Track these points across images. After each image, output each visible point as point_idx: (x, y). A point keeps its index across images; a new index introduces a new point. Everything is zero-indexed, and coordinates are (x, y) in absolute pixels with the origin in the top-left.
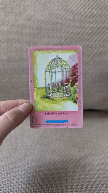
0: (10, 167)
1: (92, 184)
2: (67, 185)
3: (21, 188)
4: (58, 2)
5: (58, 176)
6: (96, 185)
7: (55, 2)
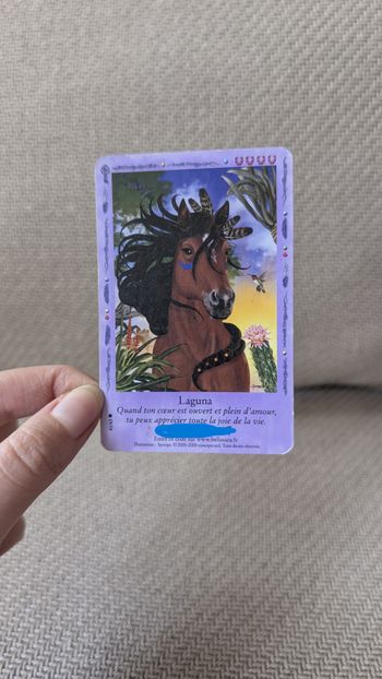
0: (48, 591)
1: (340, 654)
2: (248, 656)
3: (85, 666)
4: (209, 6)
5: (217, 622)
6: (353, 657)
7: (201, 8)
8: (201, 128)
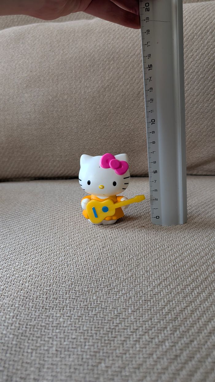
8: (111, 68)
